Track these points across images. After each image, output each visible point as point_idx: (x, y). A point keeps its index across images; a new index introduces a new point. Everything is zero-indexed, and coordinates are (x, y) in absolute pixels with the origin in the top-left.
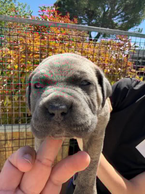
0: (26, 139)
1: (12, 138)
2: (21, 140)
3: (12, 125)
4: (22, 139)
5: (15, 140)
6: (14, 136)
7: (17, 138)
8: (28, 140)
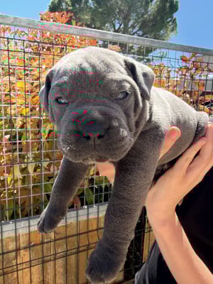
0: (55, 240)
1: (30, 243)
2: (45, 245)
3: (29, 220)
4: (47, 242)
5: (34, 245)
6: (32, 240)
7: (39, 242)
8: (57, 242)
